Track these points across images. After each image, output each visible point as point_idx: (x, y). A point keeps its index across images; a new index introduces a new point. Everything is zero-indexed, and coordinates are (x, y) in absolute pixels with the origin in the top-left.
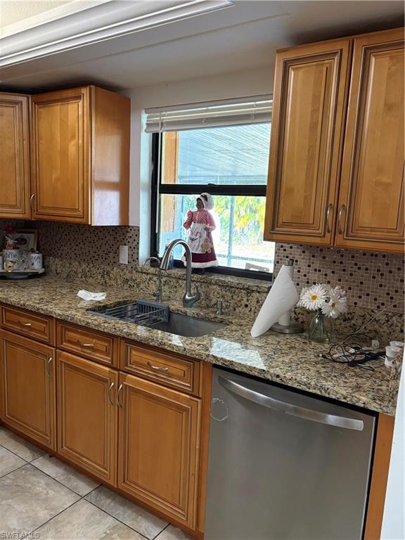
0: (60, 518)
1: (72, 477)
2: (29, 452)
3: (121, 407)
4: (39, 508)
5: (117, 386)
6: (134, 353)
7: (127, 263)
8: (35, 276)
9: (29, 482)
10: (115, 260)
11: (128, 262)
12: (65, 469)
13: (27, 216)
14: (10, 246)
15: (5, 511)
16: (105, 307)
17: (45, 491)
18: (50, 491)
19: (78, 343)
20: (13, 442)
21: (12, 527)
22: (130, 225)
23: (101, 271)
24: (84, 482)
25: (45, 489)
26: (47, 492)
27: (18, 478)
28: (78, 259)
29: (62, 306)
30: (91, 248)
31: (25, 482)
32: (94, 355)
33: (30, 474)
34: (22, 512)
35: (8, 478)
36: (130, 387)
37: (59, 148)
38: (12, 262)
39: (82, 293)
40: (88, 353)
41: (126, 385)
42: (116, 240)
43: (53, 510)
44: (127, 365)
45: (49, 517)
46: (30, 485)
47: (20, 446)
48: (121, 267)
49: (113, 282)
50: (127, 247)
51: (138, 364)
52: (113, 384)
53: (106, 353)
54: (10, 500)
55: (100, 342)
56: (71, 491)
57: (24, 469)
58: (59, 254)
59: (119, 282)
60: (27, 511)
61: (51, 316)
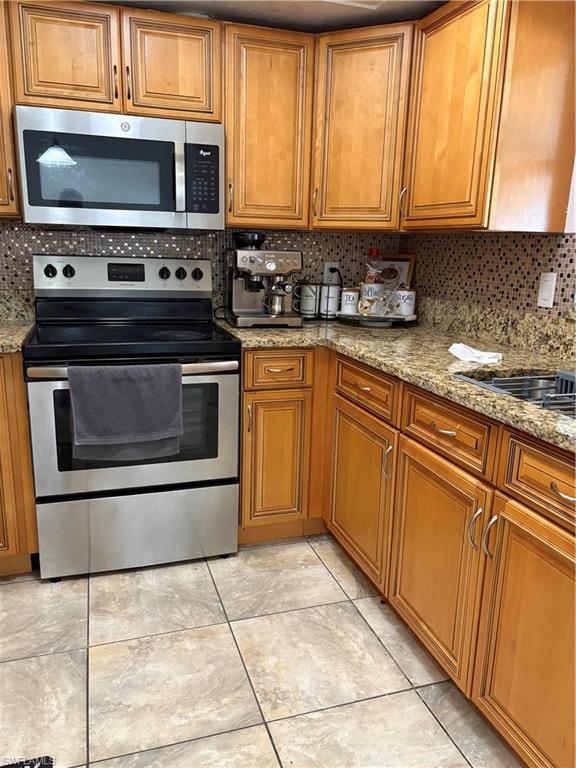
0: (370, 706)
1: (405, 646)
2: (355, 583)
3: (492, 557)
4: (344, 674)
5: (486, 518)
6: (526, 459)
7: (551, 306)
8: (399, 324)
9: (342, 629)
10: (530, 300)
11: (554, 304)
12: (398, 630)
13: (393, 225)
14: (371, 278)
15: (300, 659)
16: (492, 374)
17: (360, 653)
18: (368, 655)
19: (431, 428)
20: (339, 562)
21: (301, 687)
22: (566, 232)
23: (502, 319)
24: (423, 664)
25: (362, 649)
26: (364, 655)
27: (330, 617)
28: (469, 300)
29: (418, 363)
30: (491, 280)
31: (337, 627)
32: (455, 452)
33: (347, 618)
34: (320, 669)
35: (317, 611)
36: (511, 524)
37: (449, 99)
38: (368, 300)
39: (457, 349)
40: (446, 447)
41: (504, 520)
42: (536, 263)
43: (363, 687)
44: (509, 481)
45: (355, 698)
46: (342, 634)
47: (346, 571)
48: (539, 313)
49: (521, 340)
50: (554, 275)
51: (531, 482)
52: (480, 511)
53: (476, 451)
54: (310, 646)
55: (466, 430)
56: (400, 669)
57: (341, 607)
58: (442, 293)
59: (532, 340)
60: (327, 673)
61: (397, 377)
